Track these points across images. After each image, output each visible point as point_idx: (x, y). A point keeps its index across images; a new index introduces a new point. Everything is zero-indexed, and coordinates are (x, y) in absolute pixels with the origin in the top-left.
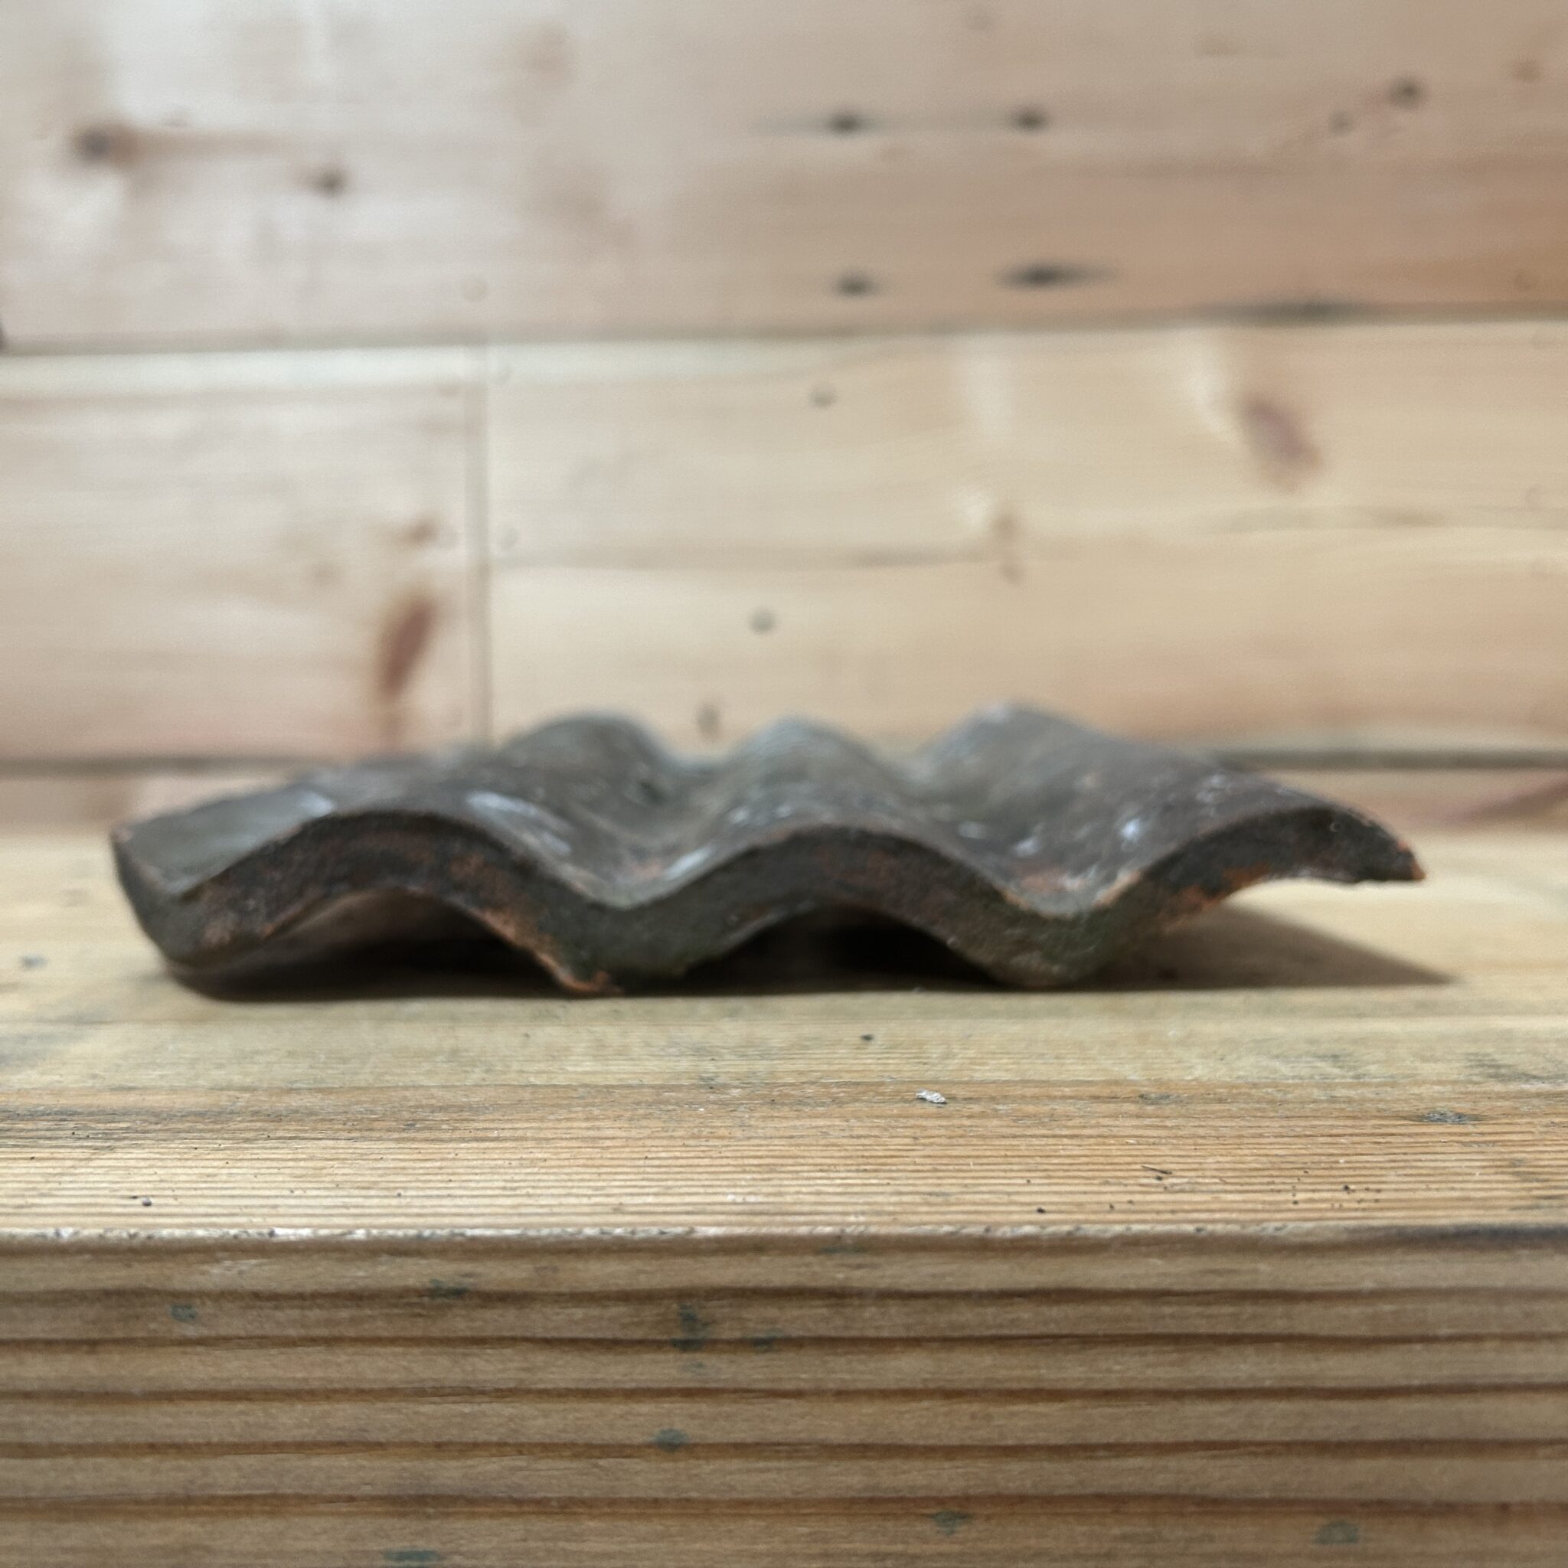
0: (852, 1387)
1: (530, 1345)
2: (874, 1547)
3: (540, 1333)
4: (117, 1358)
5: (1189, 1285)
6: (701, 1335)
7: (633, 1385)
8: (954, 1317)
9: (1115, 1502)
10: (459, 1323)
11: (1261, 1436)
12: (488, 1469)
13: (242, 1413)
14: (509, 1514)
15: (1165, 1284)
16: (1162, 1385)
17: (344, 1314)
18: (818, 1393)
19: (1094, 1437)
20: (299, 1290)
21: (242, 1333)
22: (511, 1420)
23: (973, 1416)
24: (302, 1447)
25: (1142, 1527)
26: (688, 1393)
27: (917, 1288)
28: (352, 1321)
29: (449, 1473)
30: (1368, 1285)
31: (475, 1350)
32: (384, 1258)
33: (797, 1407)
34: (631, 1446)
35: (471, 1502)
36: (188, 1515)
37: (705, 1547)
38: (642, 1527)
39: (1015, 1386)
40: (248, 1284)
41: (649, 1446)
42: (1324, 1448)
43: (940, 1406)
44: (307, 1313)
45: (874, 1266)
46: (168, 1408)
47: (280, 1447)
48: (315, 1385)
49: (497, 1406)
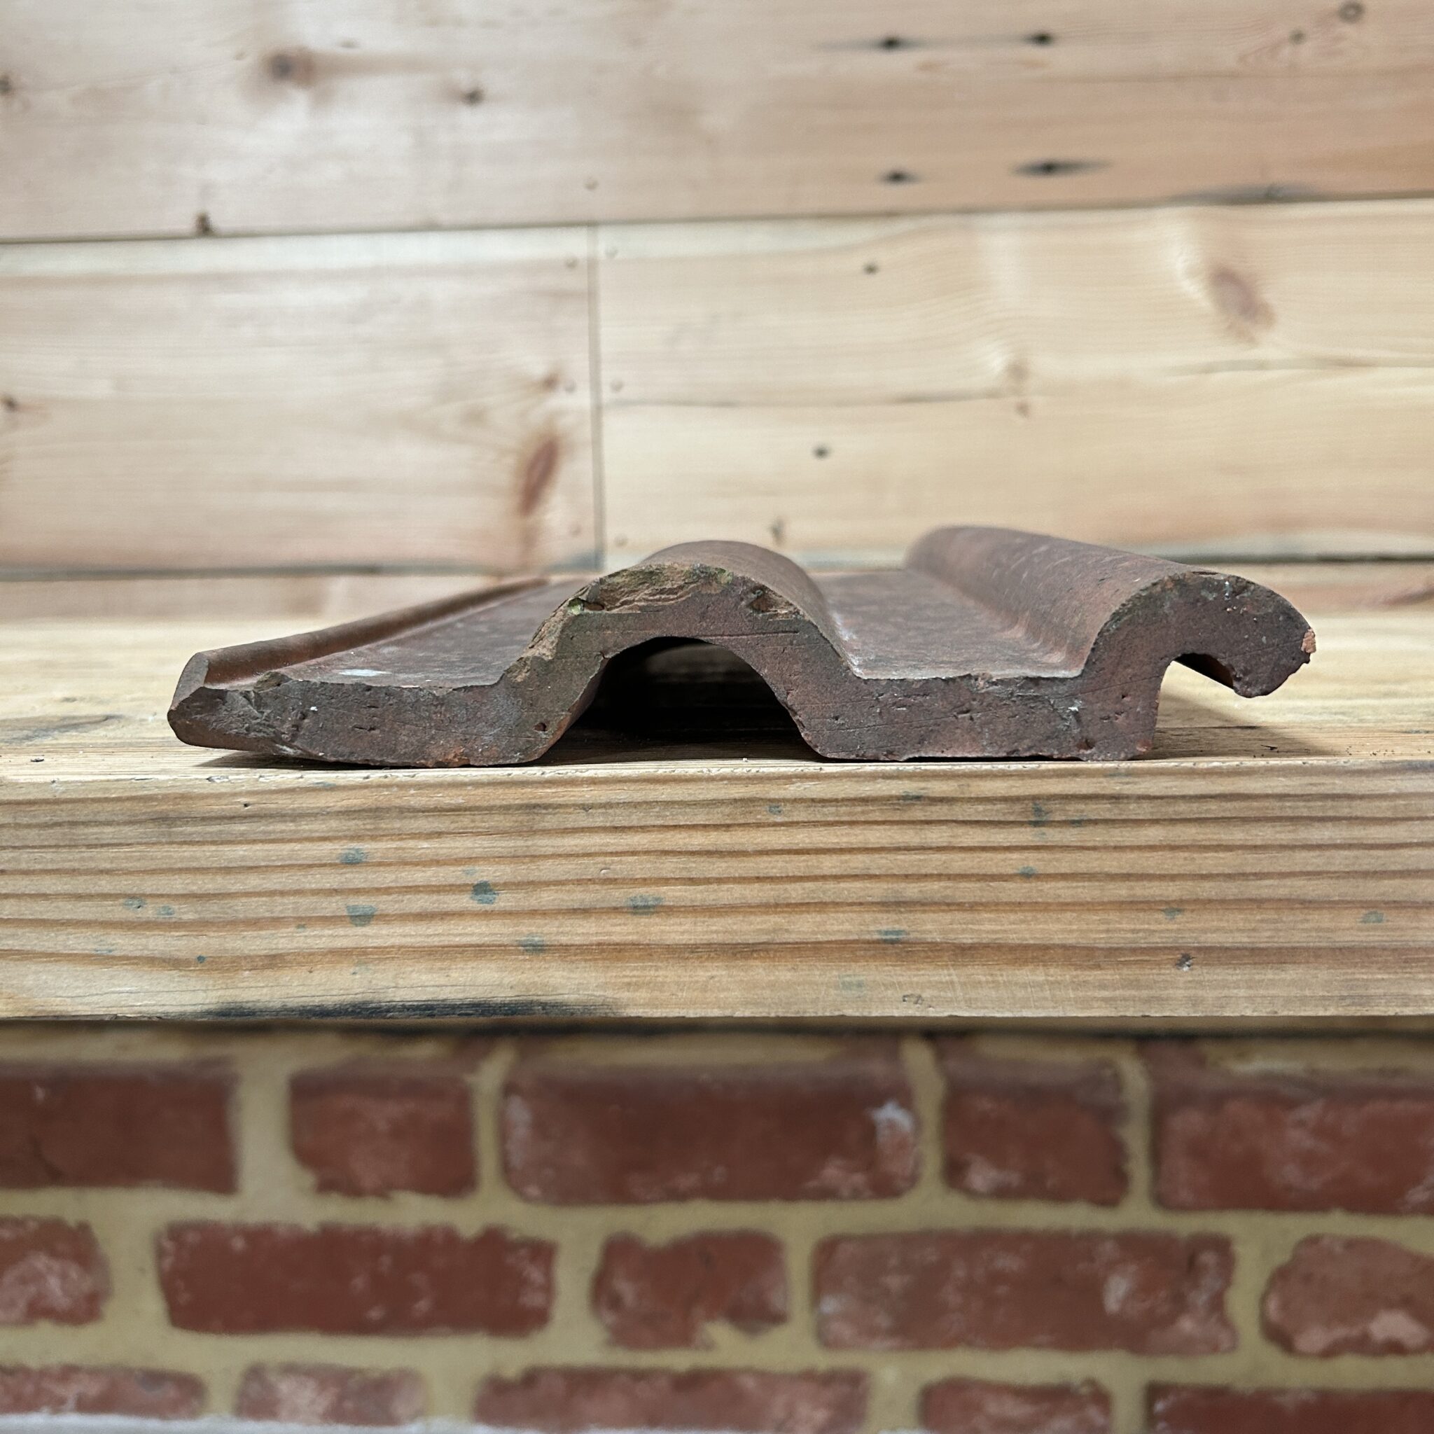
0: (1122, 844)
1: (954, 824)
2: (1132, 927)
3: (961, 818)
4: (740, 834)
5: (1299, 792)
6: (1044, 819)
7: (1008, 844)
8: (1176, 808)
9: (1258, 903)
10: (918, 813)
11: (1333, 869)
12: (934, 889)
13: (804, 861)
14: (943, 911)
15: (1287, 790)
16: (1284, 843)
17: (859, 809)
18: (1106, 848)
19: (1248, 870)
20: (835, 797)
21: (806, 820)
22: (945, 862)
23: (1185, 859)
24: (837, 878)
25: (1272, 915)
26: (1037, 848)
27: (1158, 794)
28: (863, 813)
29: (912, 890)
30: (1392, 791)
31: (926, 826)
32: (880, 780)
33: (1094, 855)
34: (1007, 875)
35: (923, 904)
36: (776, 913)
37: (1046, 927)
38: (1012, 917)
39: (1208, 843)
40: (809, 795)
41: (1016, 875)
42: (1366, 874)
43: (1168, 854)
44: (839, 808)
45: (1135, 783)
46: (765, 858)
47: (824, 878)
48: (844, 846)
49: (937, 856)
